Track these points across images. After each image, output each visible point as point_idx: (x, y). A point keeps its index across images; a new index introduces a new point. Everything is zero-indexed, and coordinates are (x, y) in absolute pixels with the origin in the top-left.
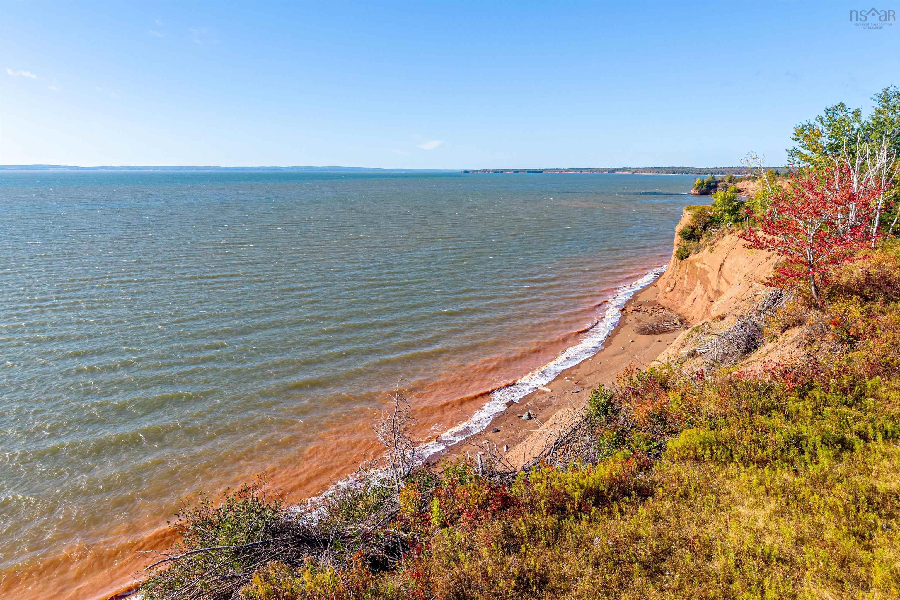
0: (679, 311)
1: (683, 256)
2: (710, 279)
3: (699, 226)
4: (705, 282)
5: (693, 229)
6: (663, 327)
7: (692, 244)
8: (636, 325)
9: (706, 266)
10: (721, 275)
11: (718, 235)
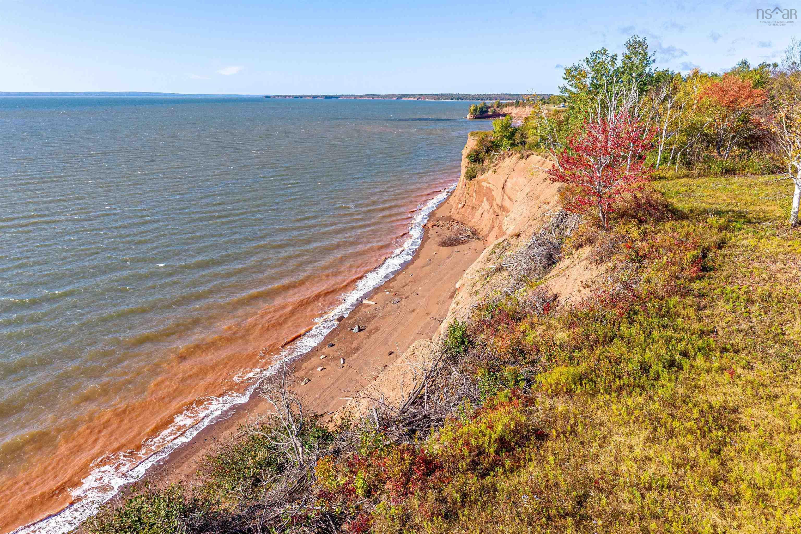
0: (471, 224)
1: (471, 177)
2: (495, 196)
3: (483, 151)
4: (491, 199)
5: (478, 153)
6: (459, 239)
7: (478, 166)
8: (437, 239)
9: (491, 185)
10: (504, 193)
11: (500, 158)
